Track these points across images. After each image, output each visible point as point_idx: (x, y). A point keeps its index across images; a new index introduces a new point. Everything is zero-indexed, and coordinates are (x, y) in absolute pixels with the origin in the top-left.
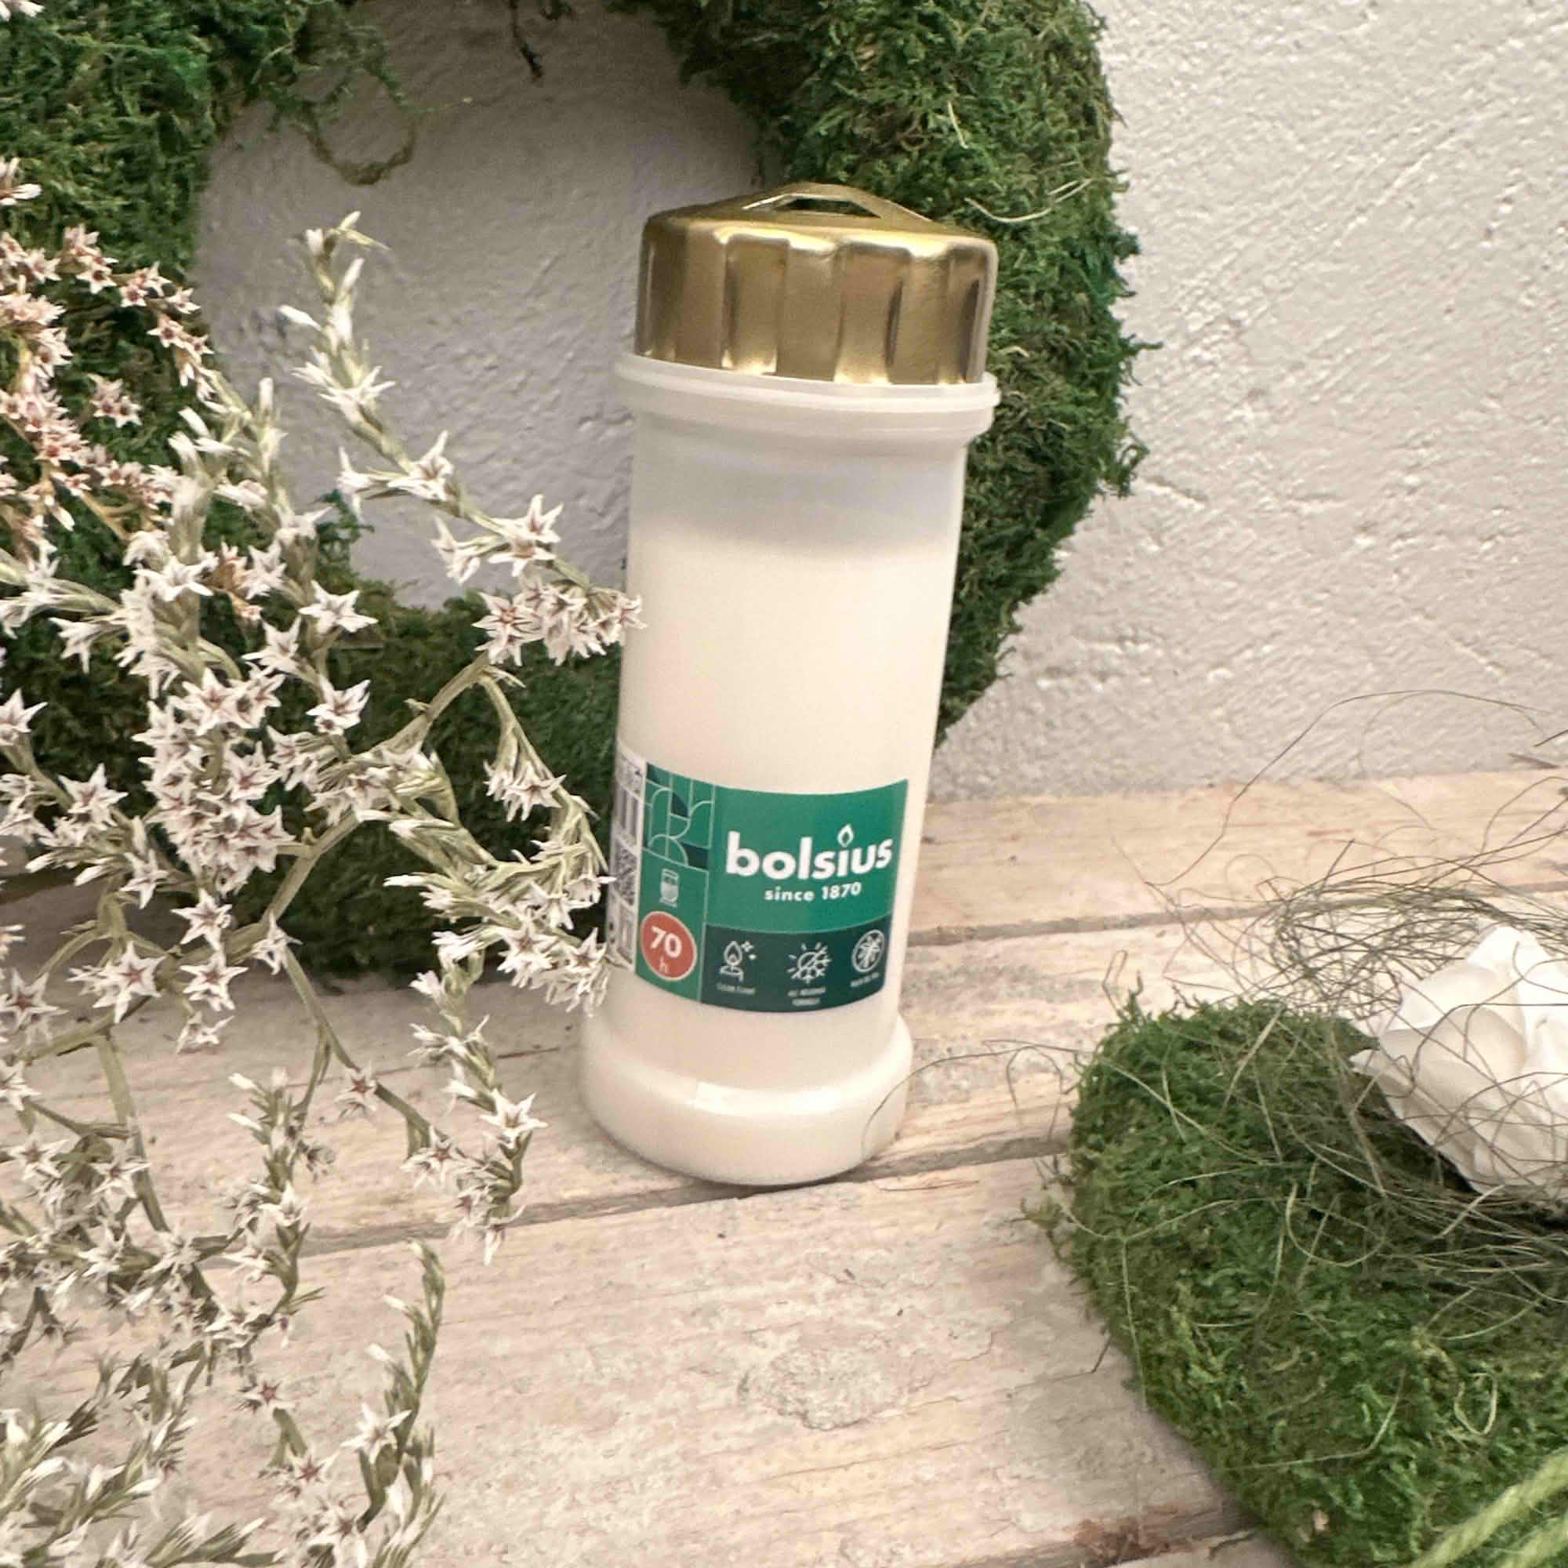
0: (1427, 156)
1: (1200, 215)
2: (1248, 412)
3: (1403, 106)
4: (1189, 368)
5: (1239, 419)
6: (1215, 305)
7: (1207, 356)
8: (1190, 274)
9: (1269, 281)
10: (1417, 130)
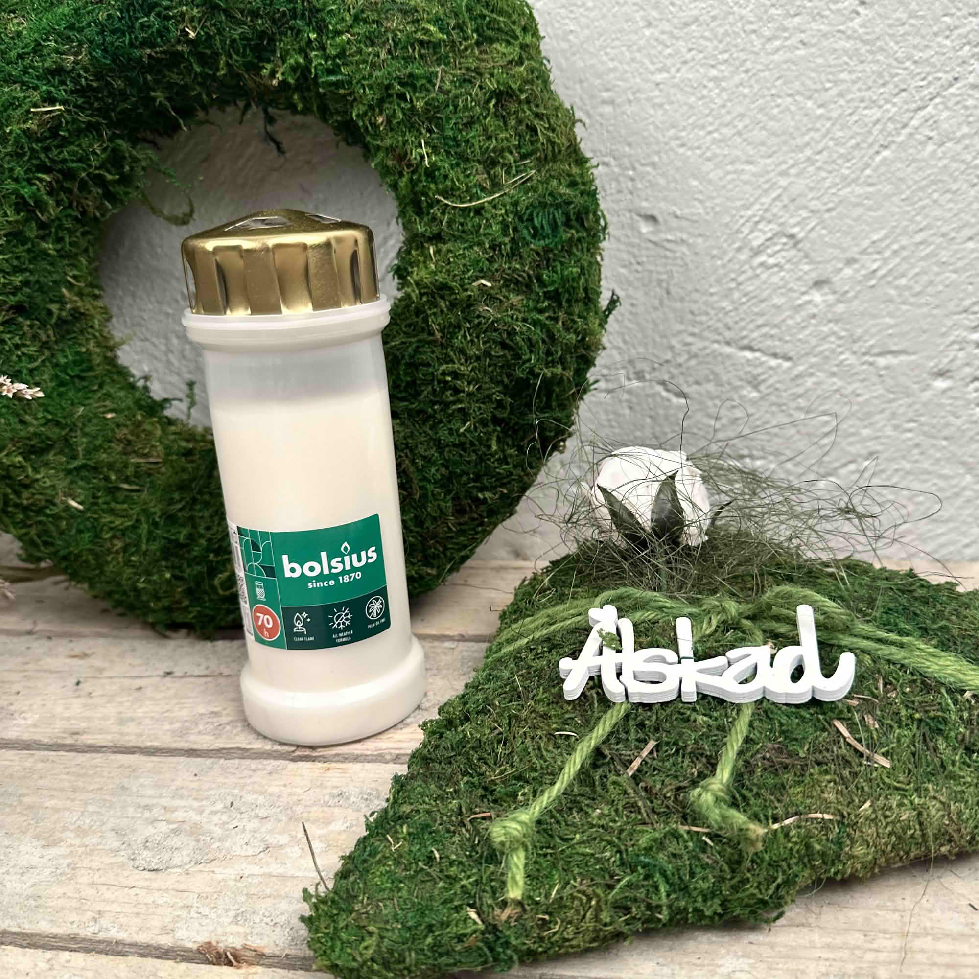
0: (937, 100)
1: (747, 168)
2: (817, 297)
3: (906, 69)
4: (758, 271)
5: (809, 302)
6: (771, 226)
7: (771, 261)
8: (746, 207)
9: (813, 204)
10: (924, 83)
